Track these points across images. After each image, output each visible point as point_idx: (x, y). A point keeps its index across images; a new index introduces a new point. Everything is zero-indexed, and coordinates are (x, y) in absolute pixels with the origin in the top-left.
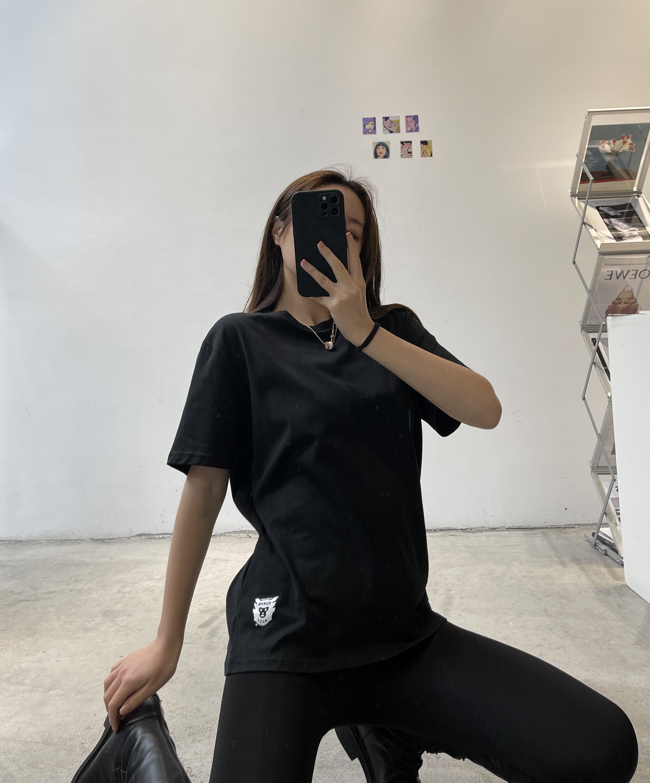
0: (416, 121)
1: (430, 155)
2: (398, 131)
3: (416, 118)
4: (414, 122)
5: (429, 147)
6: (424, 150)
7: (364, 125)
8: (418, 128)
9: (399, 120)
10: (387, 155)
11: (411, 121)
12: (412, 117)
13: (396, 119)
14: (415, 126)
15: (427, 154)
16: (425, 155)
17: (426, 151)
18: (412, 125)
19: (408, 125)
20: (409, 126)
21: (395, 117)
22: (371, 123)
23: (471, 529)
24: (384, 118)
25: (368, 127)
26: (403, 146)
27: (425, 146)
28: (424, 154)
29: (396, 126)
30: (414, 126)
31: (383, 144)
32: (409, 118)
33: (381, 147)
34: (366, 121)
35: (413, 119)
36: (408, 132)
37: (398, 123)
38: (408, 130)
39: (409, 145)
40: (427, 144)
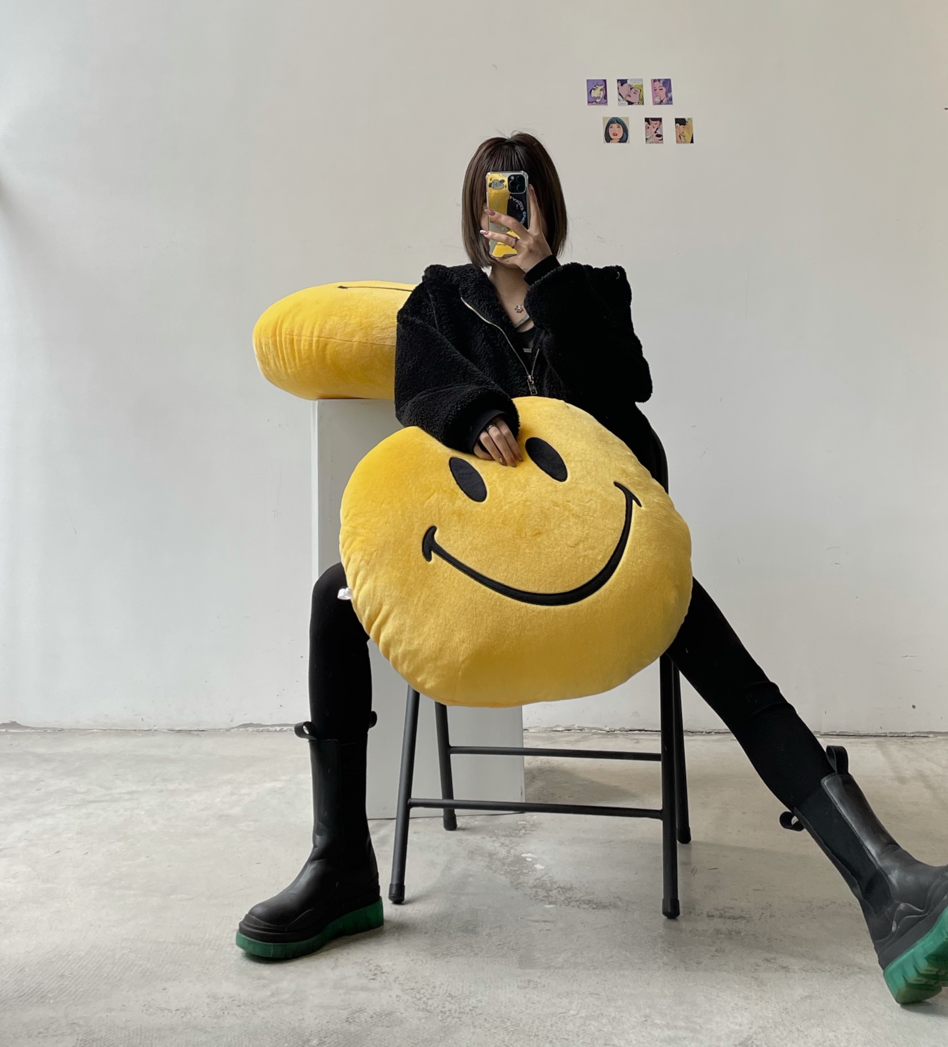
0: (667, 88)
1: (689, 140)
2: (641, 101)
3: (667, 83)
4: (664, 89)
5: (688, 128)
6: (681, 133)
7: (589, 91)
8: (671, 99)
9: (642, 85)
10: (624, 139)
11: (661, 88)
12: (661, 82)
13: (636, 84)
14: (667, 96)
15: (685, 140)
16: (683, 140)
18: (662, 93)
19: (656, 93)
20: (657, 96)
21: (635, 80)
22: (600, 88)
24: (618, 80)
25: (595, 94)
26: (648, 126)
27: (682, 126)
28: (680, 138)
29: (638, 94)
30: (665, 96)
31: (618, 119)
32: (657, 82)
33: (615, 126)
34: (592, 85)
35: (663, 84)
36: (656, 104)
37: (641, 90)
38: (656, 102)
39: (657, 125)
40: (684, 124)
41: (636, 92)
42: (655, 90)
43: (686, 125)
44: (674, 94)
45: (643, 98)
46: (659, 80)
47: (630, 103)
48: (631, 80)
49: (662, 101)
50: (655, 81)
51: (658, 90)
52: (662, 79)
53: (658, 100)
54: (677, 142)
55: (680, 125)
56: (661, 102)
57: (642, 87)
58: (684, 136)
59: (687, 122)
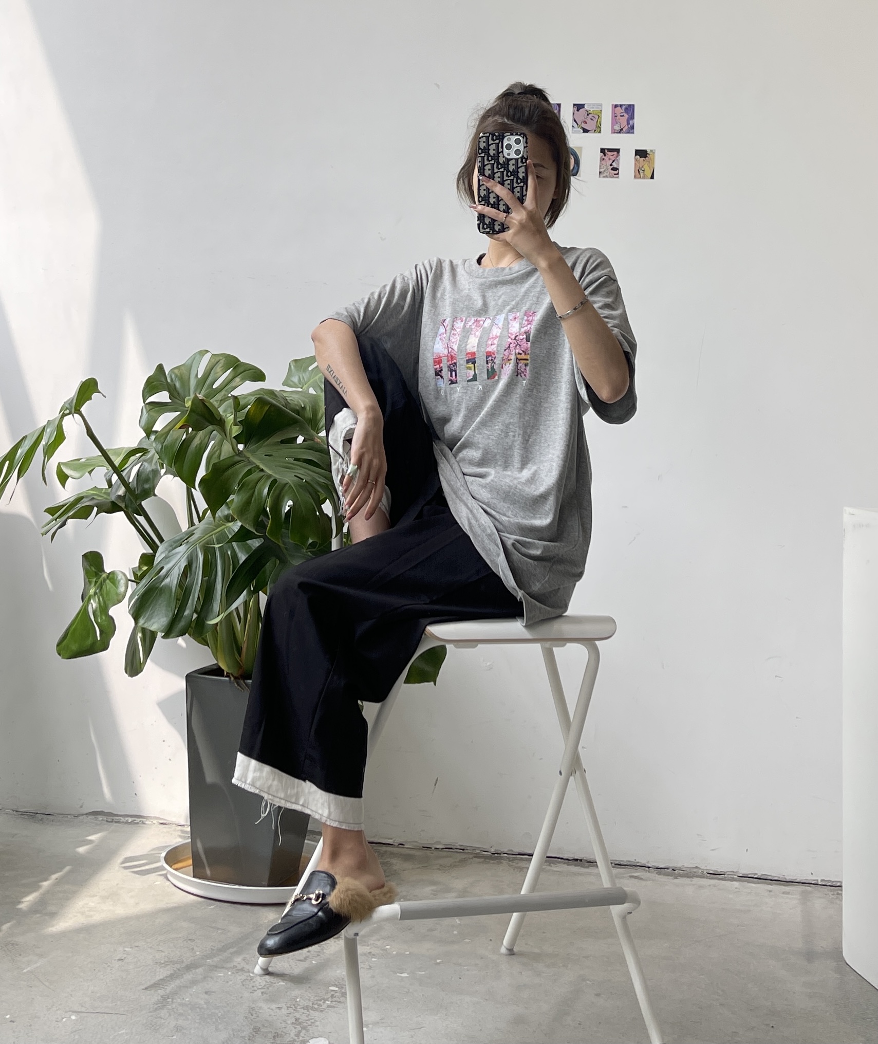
0: (630, 114)
1: (650, 176)
2: (598, 129)
3: (630, 109)
4: (626, 116)
5: (649, 162)
6: (641, 167)
8: (633, 127)
9: (601, 111)
10: (575, 171)
11: (622, 114)
12: (624, 107)
13: (594, 109)
14: (628, 124)
15: (644, 175)
16: (642, 174)
17: (643, 169)
18: (623, 121)
19: (616, 120)
20: (617, 123)
21: (594, 105)
23: (675, 870)
24: (574, 105)
26: (604, 157)
27: (642, 159)
28: (639, 173)
29: (596, 121)
30: (626, 123)
32: (619, 108)
35: (625, 110)
36: (614, 133)
37: (599, 117)
38: (615, 130)
39: (614, 156)
40: (645, 157)
41: (592, 118)
42: (616, 116)
43: (647, 158)
44: (637, 121)
45: (601, 125)
46: (621, 106)
47: (585, 131)
48: (589, 105)
49: (622, 129)
50: (616, 106)
51: (619, 117)
52: (624, 105)
53: (617, 128)
54: (635, 177)
55: (640, 157)
56: (621, 131)
57: (601, 113)
58: (644, 171)
59: (649, 154)
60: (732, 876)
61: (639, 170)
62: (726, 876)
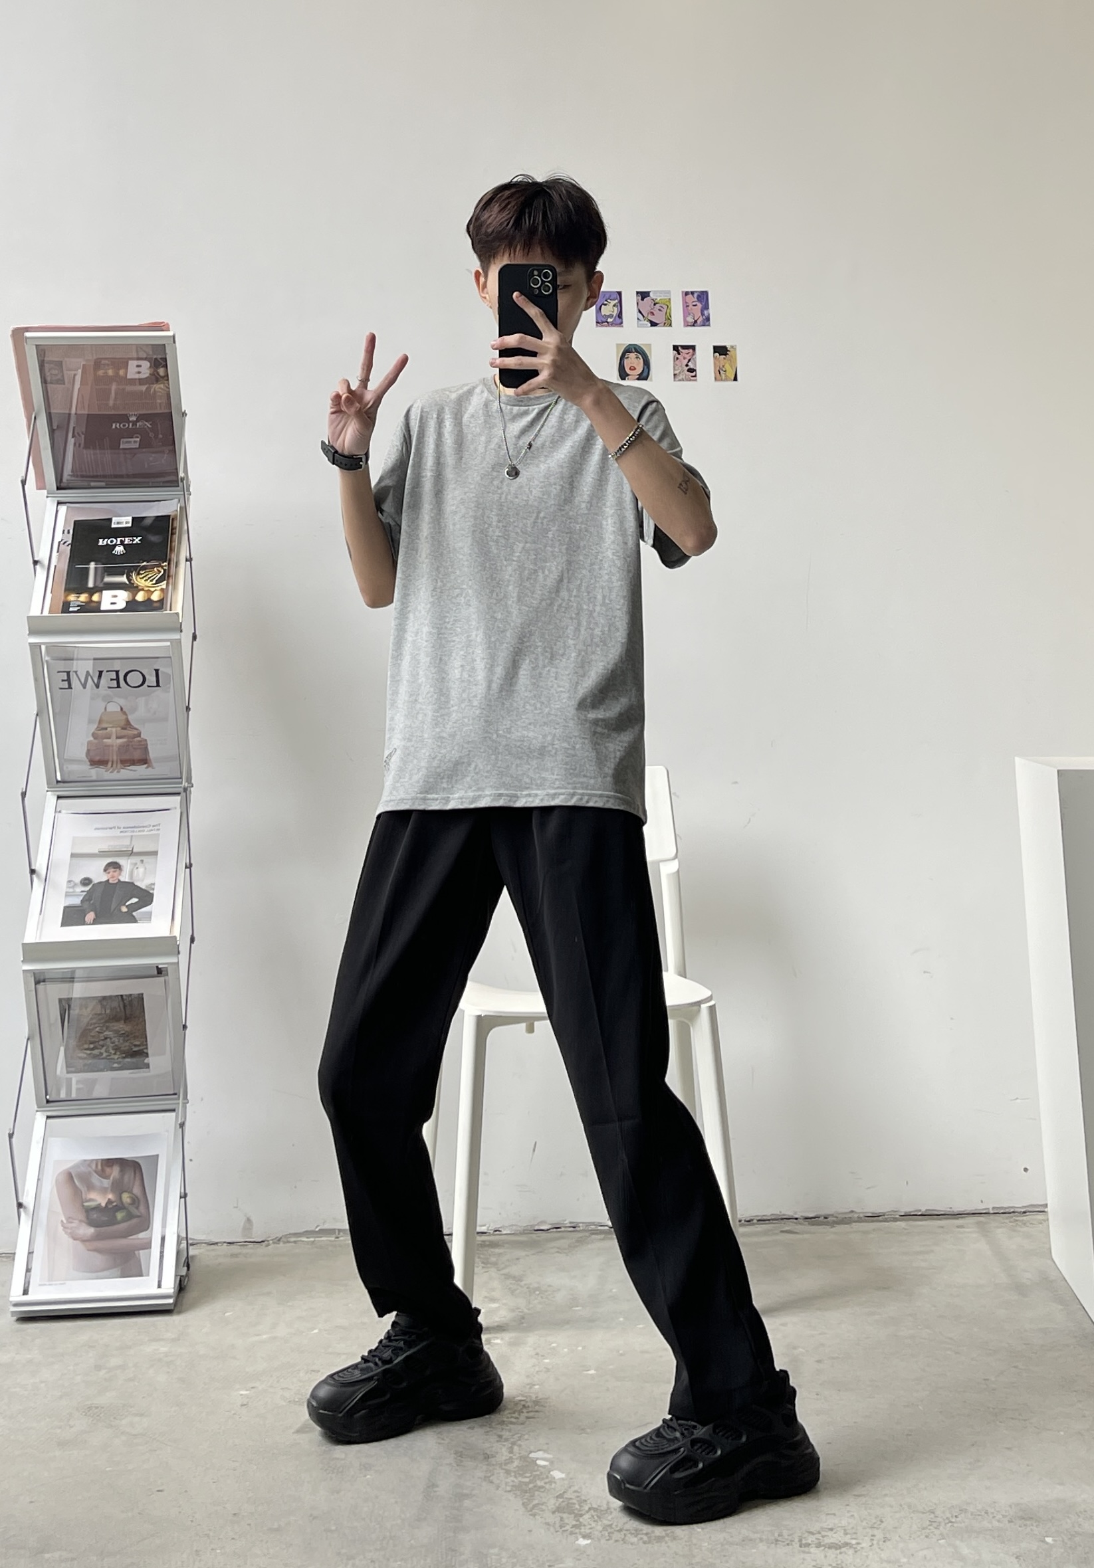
2: (668, 321)
5: (730, 360)
13: (662, 297)
17: (723, 369)
18: (696, 311)
19: (687, 311)
23: (827, 1218)
25: (605, 311)
26: (677, 356)
27: (722, 357)
32: (690, 296)
35: (698, 298)
36: (688, 326)
37: (668, 306)
38: (688, 322)
39: (690, 354)
40: (726, 354)
41: (661, 309)
42: (688, 306)
43: (727, 356)
44: (712, 311)
45: (670, 316)
46: (692, 293)
47: (653, 324)
48: (655, 292)
49: (696, 322)
50: (687, 294)
51: (691, 306)
52: (696, 292)
53: (690, 320)
54: (716, 379)
55: (720, 355)
56: (695, 324)
57: (670, 302)
58: (724, 371)
59: (730, 351)
60: (893, 1216)
61: (720, 373)
62: (886, 1217)
